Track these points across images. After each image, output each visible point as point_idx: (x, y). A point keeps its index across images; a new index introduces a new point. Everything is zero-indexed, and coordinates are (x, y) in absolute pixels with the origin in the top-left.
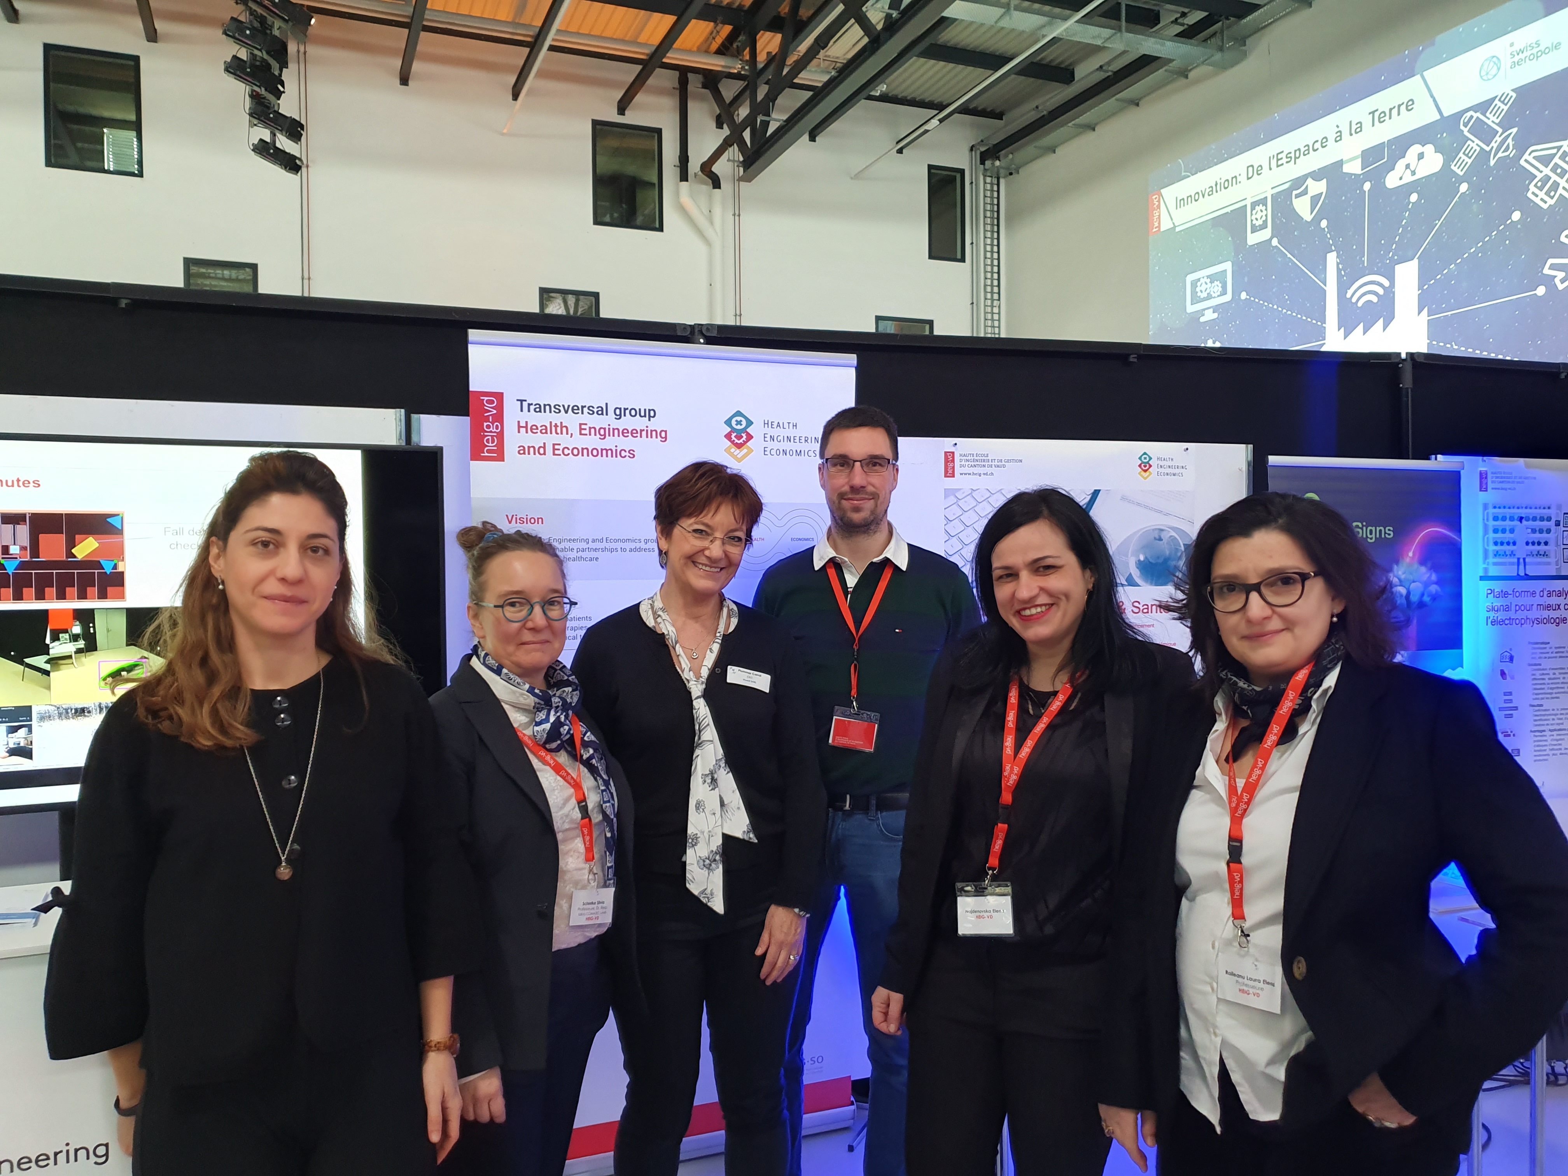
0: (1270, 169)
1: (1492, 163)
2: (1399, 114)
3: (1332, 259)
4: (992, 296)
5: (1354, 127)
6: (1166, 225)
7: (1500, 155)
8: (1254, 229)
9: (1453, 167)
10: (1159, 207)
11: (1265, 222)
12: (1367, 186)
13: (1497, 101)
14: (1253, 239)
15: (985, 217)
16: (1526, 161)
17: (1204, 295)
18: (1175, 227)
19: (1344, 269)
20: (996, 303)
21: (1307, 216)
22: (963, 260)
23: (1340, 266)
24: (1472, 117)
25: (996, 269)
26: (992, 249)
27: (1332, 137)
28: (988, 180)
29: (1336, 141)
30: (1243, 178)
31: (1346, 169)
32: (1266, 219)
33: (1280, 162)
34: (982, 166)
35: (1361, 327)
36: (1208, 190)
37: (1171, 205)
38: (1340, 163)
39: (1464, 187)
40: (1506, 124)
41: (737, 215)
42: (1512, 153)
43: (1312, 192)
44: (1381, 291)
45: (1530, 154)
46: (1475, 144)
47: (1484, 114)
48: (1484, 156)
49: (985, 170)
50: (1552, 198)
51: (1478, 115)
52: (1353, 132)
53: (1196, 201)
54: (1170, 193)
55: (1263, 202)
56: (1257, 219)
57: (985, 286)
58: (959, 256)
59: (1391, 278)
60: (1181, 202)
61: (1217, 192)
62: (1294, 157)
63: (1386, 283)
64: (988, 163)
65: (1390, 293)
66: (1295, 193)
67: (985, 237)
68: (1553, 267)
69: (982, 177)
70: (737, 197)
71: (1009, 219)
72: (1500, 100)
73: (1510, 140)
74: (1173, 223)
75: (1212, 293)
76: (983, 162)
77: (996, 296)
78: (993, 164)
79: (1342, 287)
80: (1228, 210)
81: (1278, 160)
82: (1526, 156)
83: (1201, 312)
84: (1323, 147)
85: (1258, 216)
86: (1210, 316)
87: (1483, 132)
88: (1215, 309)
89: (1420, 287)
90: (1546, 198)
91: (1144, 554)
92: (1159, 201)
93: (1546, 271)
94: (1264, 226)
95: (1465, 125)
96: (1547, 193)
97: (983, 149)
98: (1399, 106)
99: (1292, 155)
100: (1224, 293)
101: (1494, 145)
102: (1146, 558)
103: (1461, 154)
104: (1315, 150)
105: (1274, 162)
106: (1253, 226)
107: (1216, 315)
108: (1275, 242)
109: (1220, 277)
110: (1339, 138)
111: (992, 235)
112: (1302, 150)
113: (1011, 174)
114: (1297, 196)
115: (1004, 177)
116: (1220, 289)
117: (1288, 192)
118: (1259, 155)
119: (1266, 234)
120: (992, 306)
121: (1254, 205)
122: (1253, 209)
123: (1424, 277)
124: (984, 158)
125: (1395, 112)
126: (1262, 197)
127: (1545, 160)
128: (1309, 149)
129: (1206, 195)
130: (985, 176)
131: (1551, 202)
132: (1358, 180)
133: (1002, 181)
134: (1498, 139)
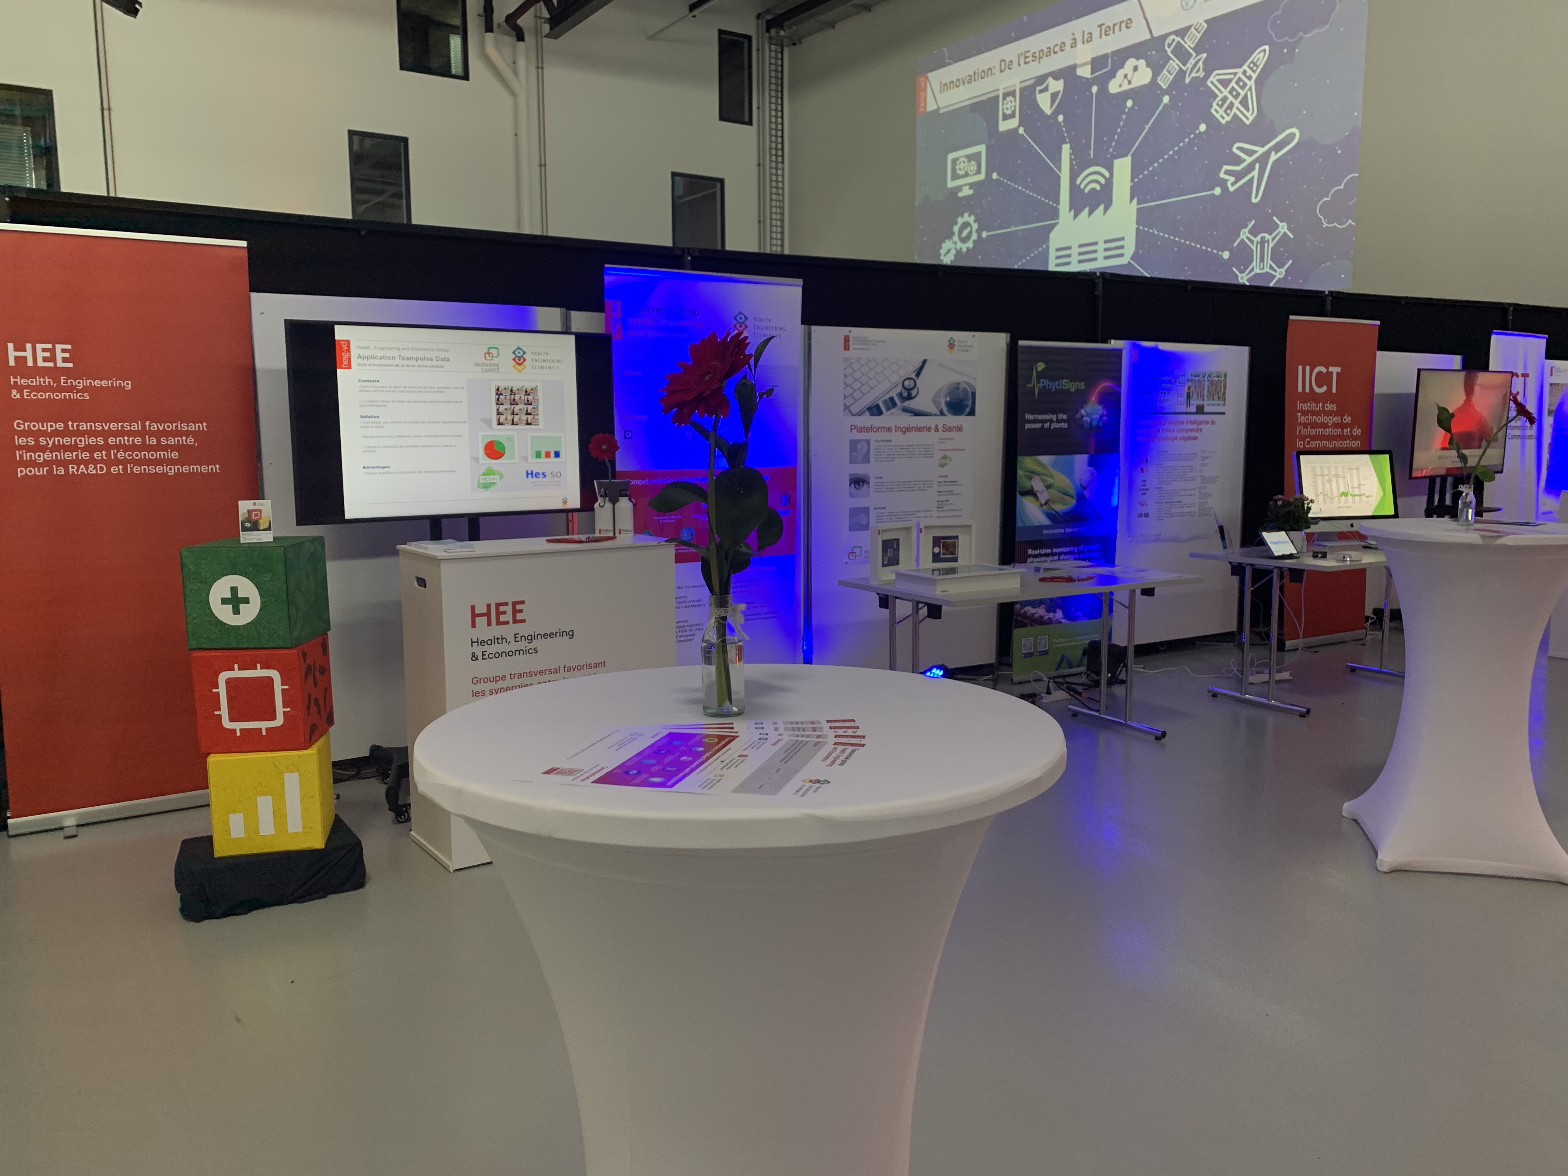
0: (1019, 65)
1: (1187, 81)
2: (1120, 30)
3: (1066, 149)
4: (777, 159)
5: (1086, 36)
6: (931, 106)
7: (1194, 75)
8: (1005, 117)
9: (1159, 82)
10: (925, 89)
11: (1014, 112)
12: (1095, 89)
13: (1192, 29)
14: (1004, 126)
15: (770, 83)
16: (1212, 82)
17: (962, 173)
18: (939, 108)
19: (1075, 159)
20: (780, 165)
21: (1048, 111)
22: (750, 123)
23: (1073, 157)
24: (1174, 40)
25: (780, 133)
26: (776, 114)
27: (1068, 43)
28: (773, 47)
29: (1072, 47)
30: (996, 71)
31: (1080, 72)
32: (1015, 110)
33: (1027, 60)
34: (767, 34)
35: (1087, 210)
36: (967, 78)
37: (937, 90)
38: (1074, 67)
39: (1166, 99)
40: (1198, 49)
41: (540, 68)
42: (1201, 74)
43: (1052, 89)
44: (1103, 181)
45: (1214, 77)
46: (1174, 64)
47: (1183, 38)
48: (1181, 74)
49: (771, 38)
50: (1228, 115)
51: (1178, 39)
52: (1085, 41)
53: (957, 87)
54: (936, 78)
55: (1012, 93)
56: (1007, 109)
57: (771, 148)
58: (747, 119)
59: (1110, 169)
60: (945, 87)
61: (975, 80)
62: (1038, 57)
63: (1107, 175)
64: (773, 31)
65: (1109, 181)
66: (1038, 88)
67: (770, 103)
68: (1227, 172)
69: (767, 45)
70: (539, 51)
71: (791, 87)
72: (1195, 29)
73: (1201, 64)
74: (938, 106)
75: (969, 172)
76: (768, 30)
77: (780, 159)
78: (778, 33)
79: (1074, 174)
80: (984, 98)
81: (1026, 57)
82: (1211, 79)
83: (959, 188)
84: (1061, 51)
85: (1009, 105)
86: (966, 192)
87: (1182, 54)
88: (972, 186)
89: (1132, 180)
90: (1225, 115)
91: (950, 397)
92: (925, 84)
93: (1222, 175)
94: (1012, 116)
95: (1169, 46)
96: (1225, 111)
97: (769, 17)
98: (1121, 23)
99: (1037, 55)
100: (978, 172)
101: (1189, 65)
102: (951, 400)
103: (1165, 71)
104: (1055, 53)
105: (1022, 60)
106: (1004, 115)
107: (971, 192)
108: (1021, 130)
109: (976, 157)
110: (1074, 45)
111: (777, 101)
112: (1046, 51)
113: (794, 44)
114: (1041, 91)
115: (788, 46)
116: (976, 168)
117: (1033, 87)
118: (1011, 51)
119: (1013, 123)
120: (777, 169)
121: (1005, 95)
122: (1004, 99)
123: (1135, 170)
124: (769, 25)
125: (1117, 27)
126: (1012, 89)
127: (1225, 83)
128: (1050, 52)
129: (966, 83)
130: (770, 44)
131: (1228, 119)
132: (1089, 83)
133: (786, 50)
134: (1192, 61)
